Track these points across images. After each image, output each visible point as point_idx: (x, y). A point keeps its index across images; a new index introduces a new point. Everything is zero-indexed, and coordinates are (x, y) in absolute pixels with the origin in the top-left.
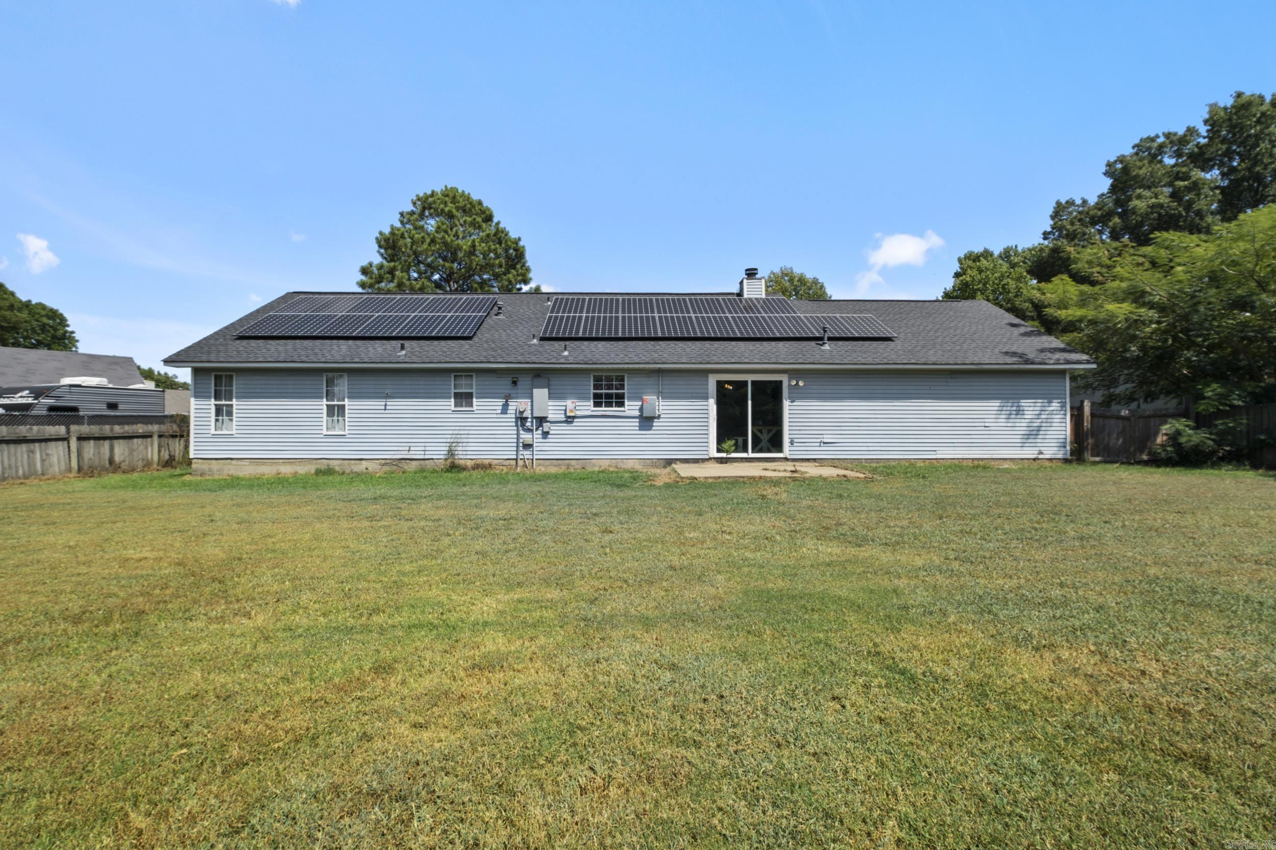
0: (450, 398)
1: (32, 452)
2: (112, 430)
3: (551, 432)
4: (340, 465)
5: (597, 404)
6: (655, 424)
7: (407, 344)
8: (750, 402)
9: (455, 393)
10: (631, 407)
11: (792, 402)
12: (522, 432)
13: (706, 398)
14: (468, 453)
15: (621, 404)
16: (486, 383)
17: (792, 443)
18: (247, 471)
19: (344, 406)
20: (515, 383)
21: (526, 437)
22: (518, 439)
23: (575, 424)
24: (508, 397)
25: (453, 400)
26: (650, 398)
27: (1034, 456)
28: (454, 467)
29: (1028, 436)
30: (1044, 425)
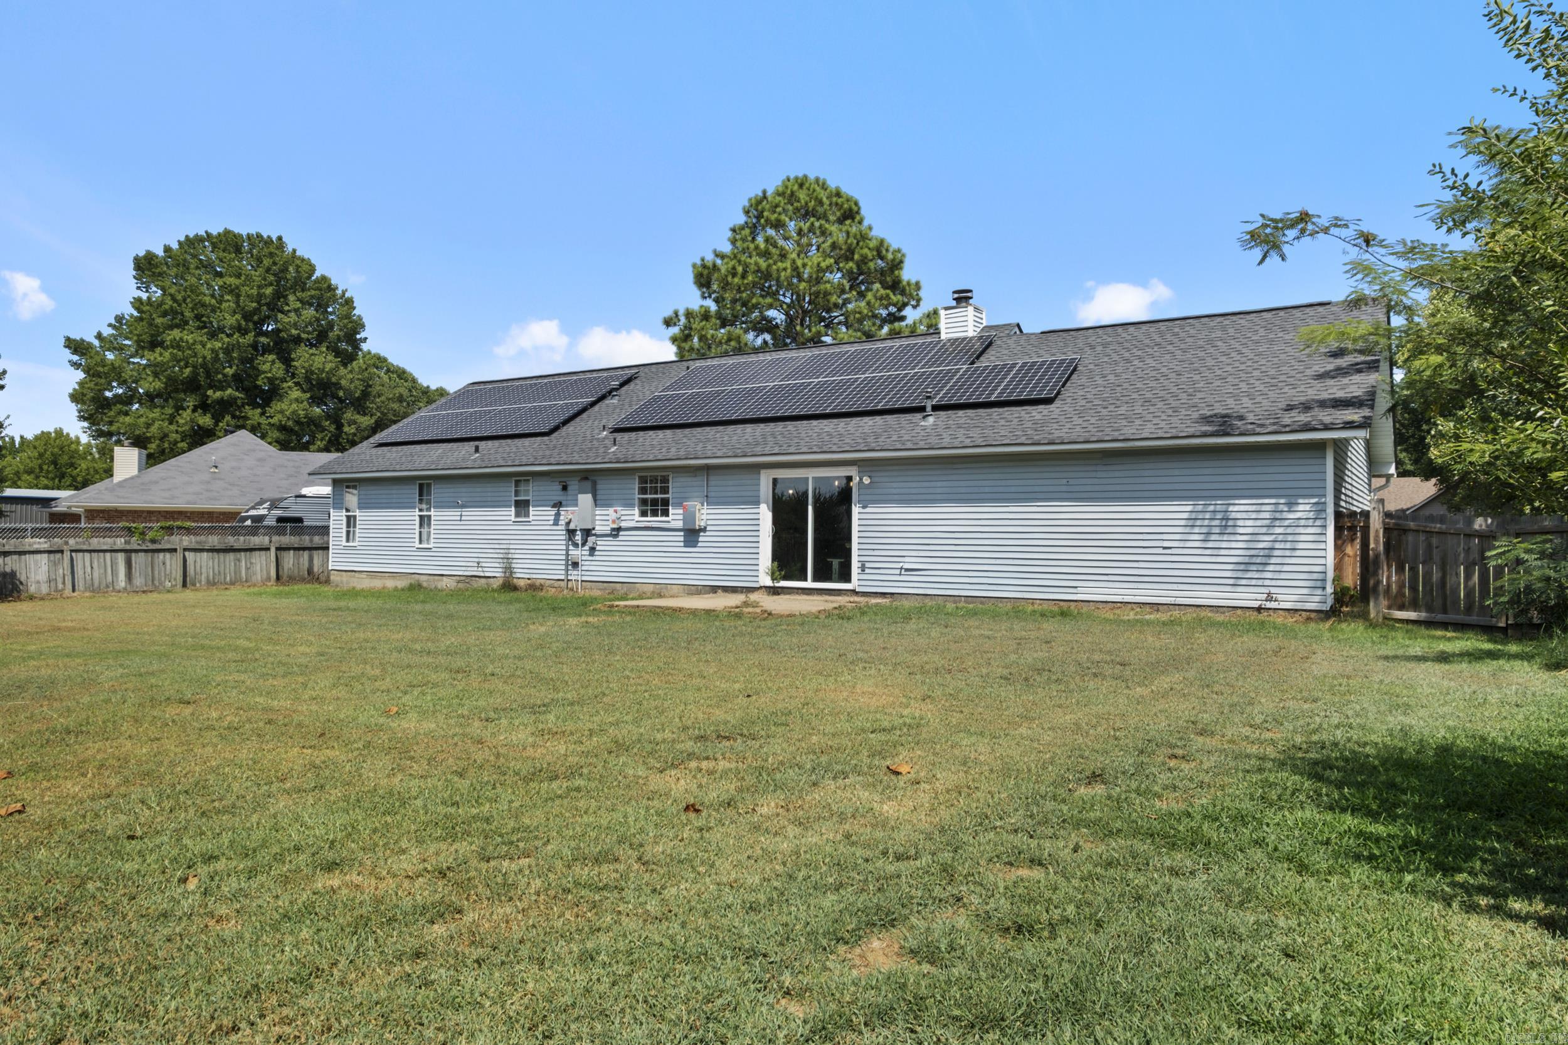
0: (510, 506)
1: (239, 560)
2: (311, 541)
3: (598, 548)
4: (428, 581)
5: (644, 514)
6: (701, 539)
7: (482, 445)
8: (810, 508)
9: (516, 501)
10: (675, 517)
11: (864, 507)
12: (571, 547)
13: (757, 503)
14: (523, 572)
15: (666, 513)
16: (542, 488)
17: (863, 568)
18: (365, 583)
19: (429, 517)
20: (565, 488)
21: (575, 553)
22: (567, 555)
23: (620, 538)
24: (558, 505)
25: (513, 509)
26: (694, 504)
27: (1256, 604)
28: (509, 586)
29: (1246, 566)
30: (1277, 545)
